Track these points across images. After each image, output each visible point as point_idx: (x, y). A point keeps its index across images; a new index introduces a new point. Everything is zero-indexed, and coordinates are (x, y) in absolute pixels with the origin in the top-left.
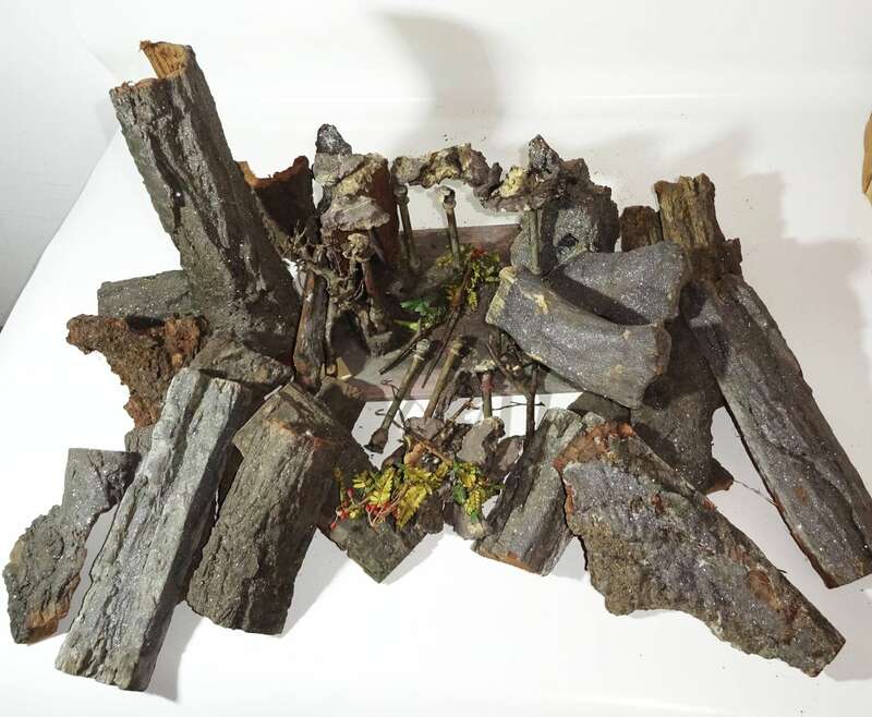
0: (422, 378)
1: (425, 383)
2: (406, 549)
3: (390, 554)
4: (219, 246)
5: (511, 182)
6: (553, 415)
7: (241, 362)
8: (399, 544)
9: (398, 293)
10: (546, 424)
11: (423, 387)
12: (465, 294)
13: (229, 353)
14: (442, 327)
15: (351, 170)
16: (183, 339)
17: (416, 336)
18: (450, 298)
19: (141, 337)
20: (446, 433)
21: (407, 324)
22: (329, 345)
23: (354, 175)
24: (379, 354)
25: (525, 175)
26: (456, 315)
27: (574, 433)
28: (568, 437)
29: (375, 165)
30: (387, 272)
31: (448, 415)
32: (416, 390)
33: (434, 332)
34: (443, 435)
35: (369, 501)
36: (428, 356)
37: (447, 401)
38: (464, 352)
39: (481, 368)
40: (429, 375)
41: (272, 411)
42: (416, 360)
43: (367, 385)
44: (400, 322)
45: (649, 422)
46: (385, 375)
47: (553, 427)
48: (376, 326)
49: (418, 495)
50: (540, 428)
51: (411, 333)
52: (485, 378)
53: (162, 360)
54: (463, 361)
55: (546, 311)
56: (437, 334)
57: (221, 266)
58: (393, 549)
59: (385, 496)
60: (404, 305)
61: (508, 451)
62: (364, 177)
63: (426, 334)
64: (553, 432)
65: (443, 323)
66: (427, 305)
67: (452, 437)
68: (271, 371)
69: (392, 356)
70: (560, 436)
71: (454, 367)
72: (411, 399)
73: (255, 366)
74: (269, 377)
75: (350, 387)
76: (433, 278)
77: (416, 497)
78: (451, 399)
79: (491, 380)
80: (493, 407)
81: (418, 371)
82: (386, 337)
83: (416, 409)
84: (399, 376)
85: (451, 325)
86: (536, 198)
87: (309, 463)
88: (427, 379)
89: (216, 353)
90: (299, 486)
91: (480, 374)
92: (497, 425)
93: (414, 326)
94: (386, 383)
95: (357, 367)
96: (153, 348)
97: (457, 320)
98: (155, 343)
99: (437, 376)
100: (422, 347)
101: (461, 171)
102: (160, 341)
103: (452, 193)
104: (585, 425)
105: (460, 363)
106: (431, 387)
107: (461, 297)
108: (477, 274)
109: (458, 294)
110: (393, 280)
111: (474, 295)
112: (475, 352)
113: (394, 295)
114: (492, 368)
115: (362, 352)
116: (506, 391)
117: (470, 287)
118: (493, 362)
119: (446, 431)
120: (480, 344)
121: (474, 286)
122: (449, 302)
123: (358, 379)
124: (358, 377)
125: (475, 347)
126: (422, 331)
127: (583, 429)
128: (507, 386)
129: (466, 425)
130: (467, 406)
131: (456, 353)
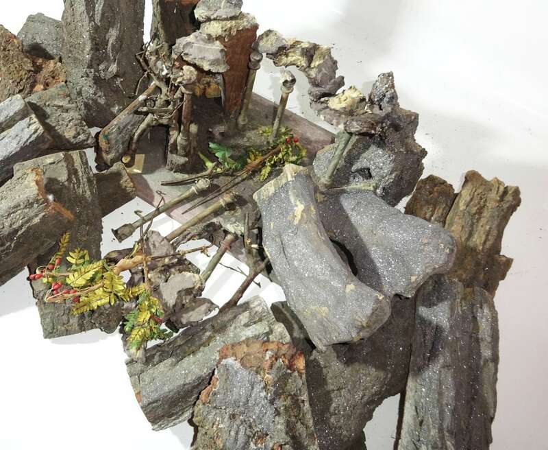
0: (188, 206)
1: (186, 211)
2: (77, 328)
3: (64, 324)
4: (92, 18)
5: (343, 98)
6: (256, 303)
7: (65, 115)
8: (74, 321)
9: (217, 135)
10: (246, 306)
11: (183, 214)
12: (263, 164)
13: (61, 104)
14: (230, 179)
15: (224, 16)
17: (204, 173)
18: (249, 161)
19: (25, 59)
20: (170, 260)
21: (205, 159)
22: (134, 141)
23: (224, 22)
24: (171, 169)
25: (358, 99)
26: (245, 176)
27: (257, 333)
28: (250, 332)
29: (245, 23)
30: (222, 115)
31: (182, 248)
32: (177, 212)
33: (221, 178)
34: (167, 260)
35: (68, 277)
36: (203, 193)
37: (189, 237)
38: (230, 207)
39: (230, 228)
40: (194, 207)
41: (51, 164)
42: (191, 190)
43: (146, 185)
44: (201, 156)
45: (325, 367)
46: (163, 187)
47: (247, 314)
48: (179, 148)
49: (101, 299)
50: (241, 306)
51: (204, 168)
52: (229, 237)
53: (28, 83)
54: (226, 213)
55: (296, 222)
56: (221, 181)
57: (86, 35)
58: (69, 321)
59: (82, 282)
60: (212, 145)
61: (197, 310)
62: (231, 28)
63: (213, 176)
64: (244, 318)
65: (232, 175)
66: (227, 155)
67: (173, 265)
68: (79, 134)
69: (180, 176)
70: (247, 325)
71: (217, 213)
72: (170, 216)
73: (71, 123)
74: (74, 137)
75: (129, 180)
76: (249, 139)
77: (99, 299)
78: (192, 238)
79: (233, 241)
80: (221, 261)
81: (188, 199)
82: (182, 160)
83: (166, 226)
84: (173, 194)
85: (237, 181)
86: (355, 123)
87: (36, 220)
88: (190, 209)
89: (52, 98)
90: (20, 233)
91: (226, 232)
92: (199, 285)
93: (209, 165)
94: (160, 193)
95: (149, 168)
96: (29, 71)
97: (243, 180)
98: (33, 69)
99: (200, 212)
100: (202, 184)
101: (309, 66)
102: (38, 69)
103: (293, 81)
104: (271, 331)
105: (222, 213)
106: (190, 217)
107: (258, 164)
108: (280, 156)
109: (257, 161)
110: (220, 122)
111: (268, 169)
112: (239, 212)
113: (214, 135)
114: (239, 233)
115: (161, 161)
116: (240, 256)
117: (270, 161)
118: (243, 228)
119: (172, 259)
120: (247, 208)
121: (272, 162)
122: (246, 163)
123: (143, 178)
124: (145, 176)
125: (242, 209)
126: (212, 172)
127: (267, 334)
128: (242, 253)
129: (190, 263)
130: (203, 250)
131: (223, 204)
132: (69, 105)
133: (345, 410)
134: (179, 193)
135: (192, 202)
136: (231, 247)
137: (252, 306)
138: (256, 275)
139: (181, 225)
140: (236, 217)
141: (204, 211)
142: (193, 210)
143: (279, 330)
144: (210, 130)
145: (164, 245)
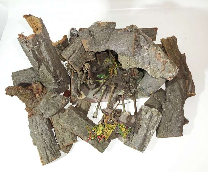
0: (105, 96)
10: (141, 110)
11: (105, 99)
12: (114, 71)
13: (53, 96)
14: (109, 81)
16: (38, 89)
17: (102, 85)
18: (110, 73)
19: (26, 90)
21: (99, 81)
22: (79, 91)
24: (92, 90)
26: (112, 77)
27: (149, 114)
31: (114, 107)
32: (103, 99)
35: (97, 134)
36: (106, 90)
38: (115, 88)
39: (120, 94)
40: (106, 95)
41: (68, 112)
42: (103, 92)
43: (90, 99)
44: (97, 81)
48: (92, 83)
50: (139, 111)
51: (100, 83)
53: (33, 96)
54: (115, 91)
59: (101, 132)
60: (98, 76)
64: (143, 113)
66: (104, 76)
69: (96, 90)
70: (146, 114)
72: (103, 102)
73: (61, 99)
74: (65, 102)
76: (104, 66)
78: (115, 103)
80: (125, 103)
81: (103, 94)
82: (94, 86)
83: (104, 105)
88: (106, 96)
89: (50, 96)
91: (121, 96)
93: (101, 81)
95: (86, 94)
96: (30, 93)
97: (112, 79)
98: (31, 92)
100: (104, 88)
102: (32, 90)
104: (152, 111)
106: (108, 98)
107: (112, 72)
110: (94, 67)
111: (116, 71)
112: (118, 88)
113: (94, 72)
114: (124, 93)
115: (87, 89)
116: (127, 99)
117: (114, 69)
118: (123, 91)
119: (114, 112)
120: (119, 85)
121: (116, 69)
122: (110, 74)
124: (88, 97)
125: (118, 87)
126: (103, 83)
127: (152, 113)
128: (127, 97)
129: (118, 110)
130: (118, 104)
131: (113, 89)
134: (100, 95)
135: (105, 94)
136: (124, 98)
137: (143, 109)
138: (135, 100)
139: (107, 102)
140: (118, 90)
141: (110, 94)
142: (107, 96)
143: (154, 110)
144: (92, 71)
145: (109, 111)
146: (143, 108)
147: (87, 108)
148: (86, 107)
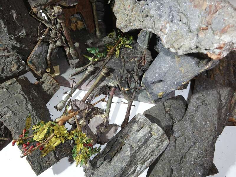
0: (87, 82)
7: (8, 59)
9: (90, 44)
11: (86, 86)
12: (115, 50)
13: (4, 54)
14: (102, 62)
17: (90, 64)
18: (108, 50)
21: (87, 57)
24: (73, 68)
26: (109, 58)
27: (144, 133)
28: (141, 134)
30: (88, 35)
32: (83, 87)
33: (98, 63)
34: (86, 111)
36: (92, 73)
37: (94, 96)
38: (107, 74)
39: (111, 84)
40: (90, 81)
41: (10, 85)
42: (86, 74)
43: (64, 79)
46: (73, 77)
47: (136, 125)
50: (131, 121)
51: (89, 61)
52: (113, 89)
54: (106, 78)
60: (88, 49)
61: (110, 132)
63: (94, 64)
64: (135, 127)
65: (103, 60)
66: (97, 51)
69: (79, 69)
70: (138, 131)
71: (102, 80)
72: (81, 90)
73: (13, 63)
74: (17, 69)
75: (53, 80)
76: (105, 41)
78: (96, 96)
79: (115, 90)
81: (86, 79)
82: (76, 61)
83: (80, 95)
84: (78, 79)
85: (106, 62)
88: (89, 83)
91: (110, 87)
92: (106, 120)
93: (90, 59)
94: (72, 79)
95: (63, 71)
97: (109, 60)
99: (94, 82)
100: (90, 69)
104: (151, 130)
105: (105, 79)
106: (90, 87)
108: (122, 43)
109: (112, 50)
110: (89, 38)
111: (118, 51)
112: (112, 76)
113: (88, 45)
114: (116, 85)
115: (67, 65)
116: (120, 96)
117: (118, 48)
118: (117, 82)
119: (89, 110)
120: (115, 73)
121: (119, 47)
122: (107, 52)
123: (61, 76)
124: (62, 75)
125: (113, 74)
126: (93, 62)
127: (150, 132)
128: (121, 94)
129: (98, 108)
130: (103, 100)
131: (104, 74)
132: (8, 54)
133: (203, 154)
134: (81, 77)
135: (89, 79)
136: (114, 93)
137: (137, 119)
138: (132, 102)
139: (87, 92)
140: (112, 78)
141: (96, 81)
142: (91, 83)
143: (155, 128)
144: (86, 43)
145: (82, 105)
146: (139, 117)
147: (51, 90)
148: (50, 88)
